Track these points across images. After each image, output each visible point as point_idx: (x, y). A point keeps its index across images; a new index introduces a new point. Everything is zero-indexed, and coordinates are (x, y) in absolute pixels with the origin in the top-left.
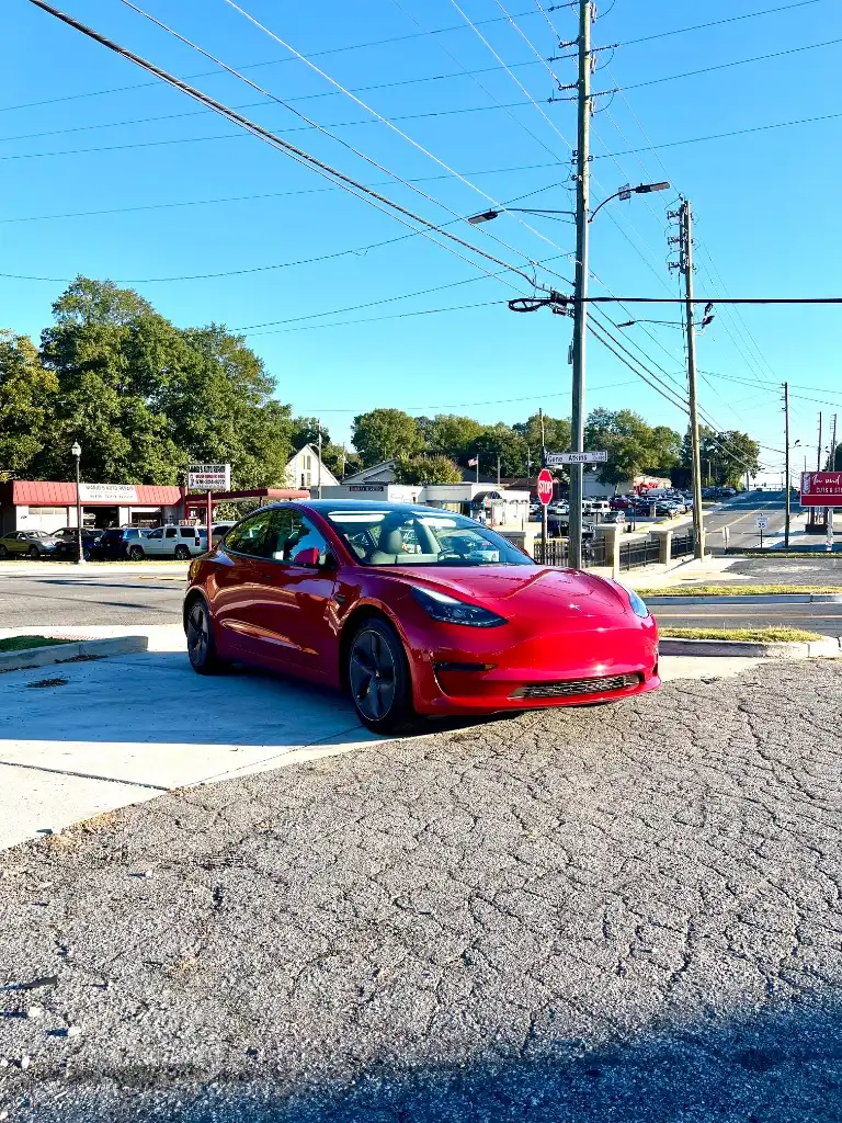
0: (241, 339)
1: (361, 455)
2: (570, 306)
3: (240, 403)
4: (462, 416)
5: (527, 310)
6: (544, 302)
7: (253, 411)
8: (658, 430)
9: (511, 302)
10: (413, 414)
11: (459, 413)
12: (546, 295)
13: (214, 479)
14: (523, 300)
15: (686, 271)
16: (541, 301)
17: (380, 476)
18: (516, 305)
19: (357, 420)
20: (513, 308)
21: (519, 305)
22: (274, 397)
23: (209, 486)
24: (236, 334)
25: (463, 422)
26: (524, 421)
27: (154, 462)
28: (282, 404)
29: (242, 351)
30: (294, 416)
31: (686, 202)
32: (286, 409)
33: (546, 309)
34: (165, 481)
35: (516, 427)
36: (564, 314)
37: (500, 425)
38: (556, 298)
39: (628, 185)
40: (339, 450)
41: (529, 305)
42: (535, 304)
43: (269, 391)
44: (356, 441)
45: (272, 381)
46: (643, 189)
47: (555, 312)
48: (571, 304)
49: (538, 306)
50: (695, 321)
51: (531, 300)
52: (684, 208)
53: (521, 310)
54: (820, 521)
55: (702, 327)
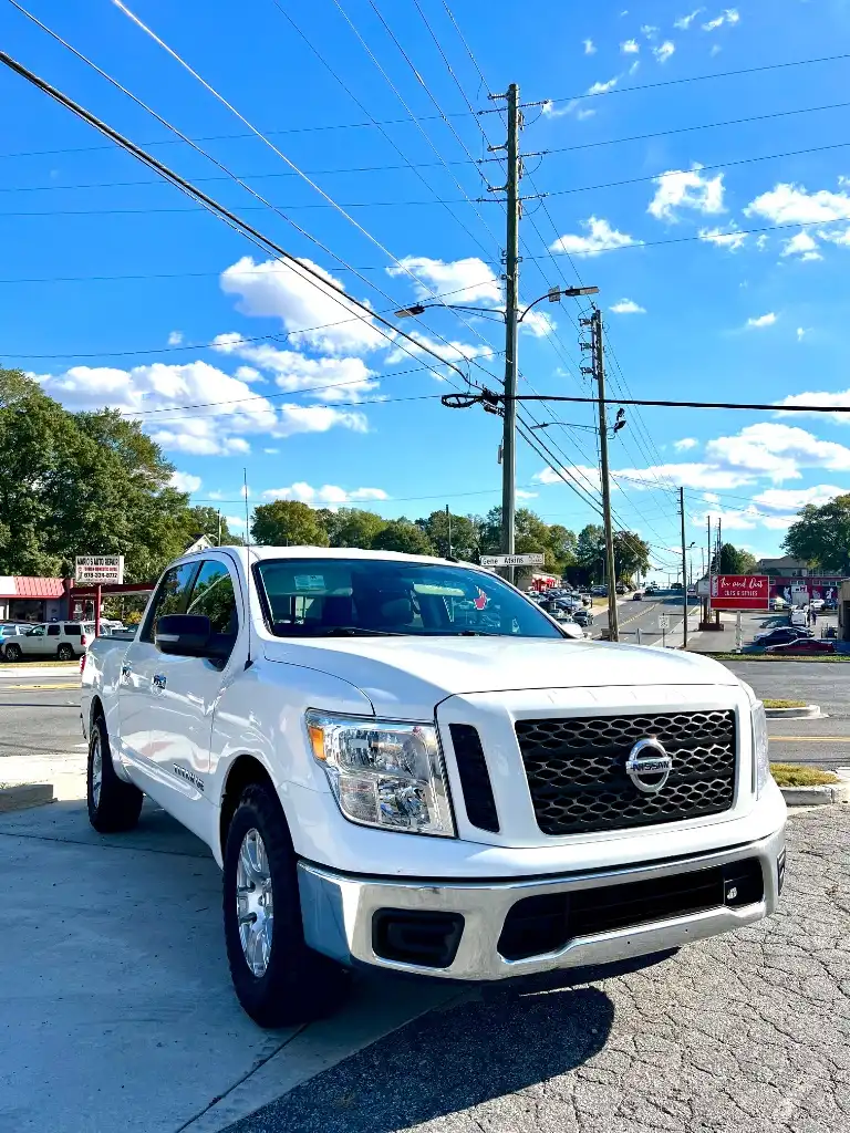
0: (136, 425)
2: (500, 405)
3: (134, 492)
4: (366, 510)
5: (459, 405)
6: (478, 399)
7: (149, 500)
8: (554, 529)
9: (445, 397)
10: (315, 506)
11: (363, 507)
12: (479, 393)
13: (105, 572)
14: (457, 396)
15: (599, 377)
16: (475, 397)
18: (448, 401)
19: (258, 511)
20: (445, 404)
21: (453, 400)
23: (98, 580)
24: (131, 420)
25: (366, 517)
26: (426, 516)
27: (34, 552)
28: (180, 492)
29: (137, 438)
30: (191, 505)
31: (598, 311)
32: (184, 498)
33: (478, 406)
34: (47, 573)
35: (418, 522)
36: (494, 412)
37: (402, 519)
38: (487, 396)
39: (558, 287)
40: (237, 540)
41: (462, 400)
42: (469, 400)
43: (166, 477)
44: (254, 532)
45: (169, 466)
46: (572, 292)
47: (486, 409)
48: (502, 402)
49: (471, 403)
50: (608, 425)
51: (465, 396)
52: (596, 316)
53: (454, 406)
54: (714, 619)
55: (615, 431)
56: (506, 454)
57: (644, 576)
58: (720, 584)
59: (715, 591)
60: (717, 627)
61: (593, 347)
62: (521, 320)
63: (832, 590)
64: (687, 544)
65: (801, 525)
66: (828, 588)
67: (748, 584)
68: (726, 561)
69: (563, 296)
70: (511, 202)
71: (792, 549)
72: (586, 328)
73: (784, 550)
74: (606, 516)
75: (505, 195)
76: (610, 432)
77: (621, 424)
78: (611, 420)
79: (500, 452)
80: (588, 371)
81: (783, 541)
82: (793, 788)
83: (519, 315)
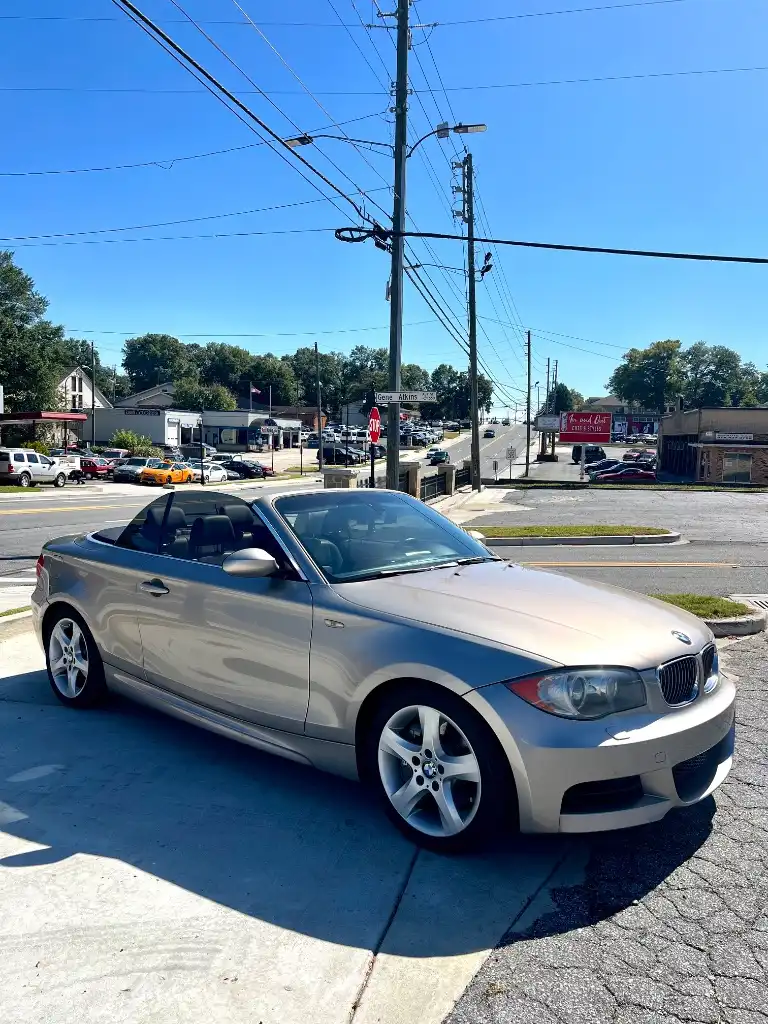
0: (8, 256)
1: (132, 379)
2: (389, 241)
4: (234, 345)
5: (353, 240)
6: (370, 234)
7: (21, 332)
9: (339, 231)
10: (185, 341)
11: (233, 342)
12: (369, 227)
14: (351, 230)
16: (368, 231)
17: (155, 399)
18: (342, 234)
19: (129, 344)
20: (339, 237)
21: (347, 234)
22: (45, 317)
25: (236, 352)
26: (292, 353)
28: (54, 325)
29: (10, 269)
30: (66, 337)
31: (470, 156)
32: (58, 331)
33: (371, 241)
35: (284, 359)
36: (383, 248)
37: (269, 355)
38: (378, 233)
40: (109, 373)
41: (356, 235)
42: (362, 234)
43: (38, 312)
44: (126, 365)
45: (42, 301)
46: (461, 128)
47: (378, 244)
48: (391, 238)
49: (364, 238)
50: (476, 268)
51: (359, 230)
52: (468, 160)
53: (347, 240)
54: (549, 451)
55: (483, 275)
56: (394, 292)
57: (488, 412)
58: (568, 421)
59: (564, 426)
60: (553, 458)
61: (464, 192)
62: (410, 156)
63: (648, 425)
64: (533, 384)
65: (625, 368)
66: (646, 424)
67: (593, 420)
68: (560, 399)
69: (451, 132)
70: (403, 29)
71: (615, 389)
72: (459, 171)
73: (609, 390)
74: (473, 356)
75: (394, 22)
76: (477, 275)
77: (488, 268)
78: (479, 264)
79: (388, 289)
80: (458, 214)
81: (608, 382)
82: (719, 621)
83: (408, 150)
